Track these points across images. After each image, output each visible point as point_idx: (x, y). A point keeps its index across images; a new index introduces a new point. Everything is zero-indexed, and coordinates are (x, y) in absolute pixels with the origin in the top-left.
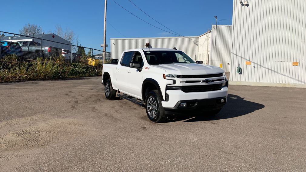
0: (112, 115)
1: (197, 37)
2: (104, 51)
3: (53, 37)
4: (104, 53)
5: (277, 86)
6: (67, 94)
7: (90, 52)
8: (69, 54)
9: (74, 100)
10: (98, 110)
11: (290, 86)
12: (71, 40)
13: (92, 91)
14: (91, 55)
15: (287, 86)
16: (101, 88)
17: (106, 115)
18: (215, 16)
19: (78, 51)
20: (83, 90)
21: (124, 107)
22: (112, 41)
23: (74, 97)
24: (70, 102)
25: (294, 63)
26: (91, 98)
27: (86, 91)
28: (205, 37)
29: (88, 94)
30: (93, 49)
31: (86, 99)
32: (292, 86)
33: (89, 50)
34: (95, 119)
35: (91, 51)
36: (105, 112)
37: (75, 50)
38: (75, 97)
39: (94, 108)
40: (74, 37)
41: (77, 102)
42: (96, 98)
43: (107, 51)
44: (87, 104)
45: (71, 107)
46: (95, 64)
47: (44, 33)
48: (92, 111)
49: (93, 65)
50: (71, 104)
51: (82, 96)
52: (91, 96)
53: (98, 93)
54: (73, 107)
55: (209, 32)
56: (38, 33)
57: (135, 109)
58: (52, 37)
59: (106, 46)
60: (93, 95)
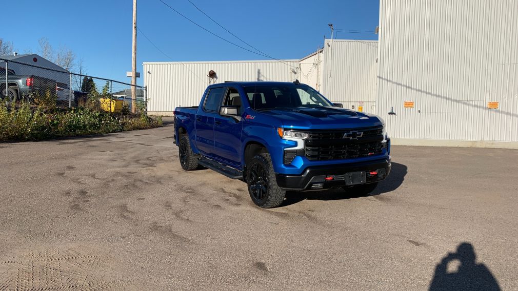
0: (171, 226)
1: (297, 60)
2: (133, 83)
3: (35, 60)
4: (133, 88)
5: (461, 145)
6: (61, 174)
7: (106, 86)
8: (65, 90)
9: (76, 187)
10: (134, 213)
11: (483, 146)
12: (69, 67)
13: (115, 163)
14: (109, 92)
15: (478, 146)
16: (133, 158)
17: (155, 227)
18: (331, 24)
19: (83, 87)
20: (95, 163)
21: (192, 202)
22: (147, 67)
23: (76, 181)
24: (68, 194)
25: (490, 103)
26: (113, 180)
27: (103, 165)
28: (312, 60)
29: (108, 170)
30: (111, 81)
31: (105, 184)
32: (488, 146)
33: (104, 83)
34: (130, 240)
35: (108, 84)
36: (151, 218)
37: (76, 85)
38: (79, 181)
39: (124, 207)
40: (75, 62)
41: (83, 193)
42: (125, 181)
43: (137, 84)
44: (106, 196)
45: (72, 208)
46: (115, 109)
47: (16, 54)
48: (122, 216)
49: (113, 111)
50: (71, 198)
51: (93, 176)
52: (114, 176)
53: (128, 168)
54: (76, 207)
55: (320, 52)
56: (4, 53)
57: (218, 206)
58: (33, 60)
59: (137, 75)
60: (118, 173)
